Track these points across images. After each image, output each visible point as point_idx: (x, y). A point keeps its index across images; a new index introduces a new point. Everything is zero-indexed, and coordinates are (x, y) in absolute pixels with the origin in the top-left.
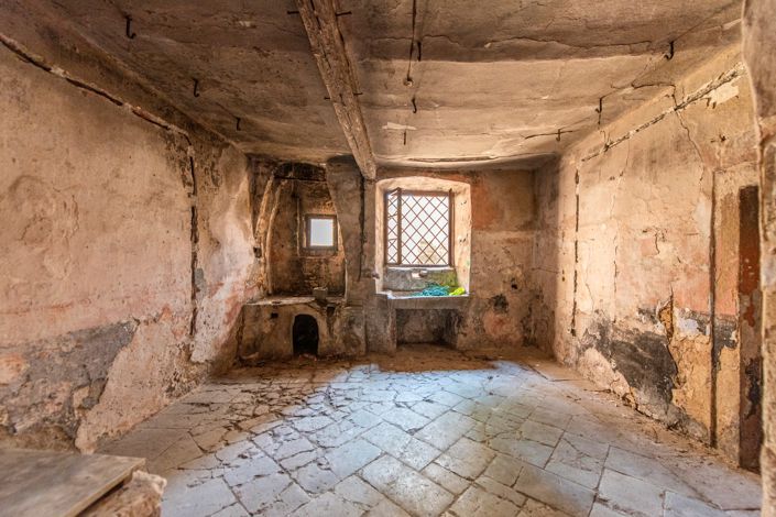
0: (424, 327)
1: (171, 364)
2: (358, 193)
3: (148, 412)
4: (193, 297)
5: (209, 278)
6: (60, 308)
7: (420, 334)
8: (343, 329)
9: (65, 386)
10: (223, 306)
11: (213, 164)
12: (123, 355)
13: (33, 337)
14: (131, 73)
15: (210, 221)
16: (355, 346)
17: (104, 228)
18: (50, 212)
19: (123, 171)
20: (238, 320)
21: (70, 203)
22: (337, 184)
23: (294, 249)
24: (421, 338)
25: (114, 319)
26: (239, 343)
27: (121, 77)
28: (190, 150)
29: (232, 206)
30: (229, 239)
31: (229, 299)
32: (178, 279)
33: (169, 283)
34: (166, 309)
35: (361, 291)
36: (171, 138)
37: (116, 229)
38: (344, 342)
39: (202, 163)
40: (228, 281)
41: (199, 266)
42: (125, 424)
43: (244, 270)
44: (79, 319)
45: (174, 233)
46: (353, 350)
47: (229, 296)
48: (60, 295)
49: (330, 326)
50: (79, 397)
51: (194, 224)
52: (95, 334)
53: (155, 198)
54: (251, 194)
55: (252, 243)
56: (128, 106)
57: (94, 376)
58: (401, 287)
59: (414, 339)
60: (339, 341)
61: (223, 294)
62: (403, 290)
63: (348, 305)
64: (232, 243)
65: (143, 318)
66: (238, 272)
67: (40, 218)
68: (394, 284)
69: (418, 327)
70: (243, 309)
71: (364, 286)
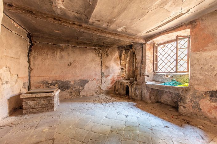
0: (170, 99)
1: (96, 88)
2: (141, 49)
3: (91, 95)
4: (101, 77)
5: (105, 74)
6: (78, 76)
7: (168, 101)
8: (134, 91)
9: (79, 86)
10: (110, 80)
11: (107, 52)
12: (87, 84)
13: (75, 79)
14: (88, 42)
15: (106, 63)
16: (137, 97)
17: (84, 66)
18: (77, 64)
19: (87, 57)
20: (115, 84)
21: (79, 63)
22: (136, 48)
23: (133, 68)
24: (169, 103)
25: (85, 79)
26: (115, 89)
27: (86, 44)
28: (101, 51)
29: (113, 59)
30: (112, 66)
31: (112, 79)
32: (98, 74)
33: (96, 74)
34: (95, 79)
35: (141, 80)
36: (96, 50)
37: (86, 66)
38: (134, 95)
39: (103, 52)
40: (111, 75)
41: (102, 72)
42: (87, 95)
43: (117, 73)
44: (80, 78)
45: (96, 66)
46: (136, 98)
47: (112, 78)
48: (78, 75)
49: (131, 89)
50: (81, 88)
51: (101, 64)
52: (82, 81)
53: (93, 60)
54: (119, 56)
55: (120, 67)
56: (88, 47)
57: (82, 86)
58: (160, 80)
59: (165, 103)
60: (133, 94)
61: (110, 78)
62: (161, 82)
63: (137, 84)
64: (113, 67)
65: (90, 79)
66: (115, 73)
67: (76, 65)
68: (157, 79)
69: (167, 98)
70: (116, 82)
71: (142, 79)
